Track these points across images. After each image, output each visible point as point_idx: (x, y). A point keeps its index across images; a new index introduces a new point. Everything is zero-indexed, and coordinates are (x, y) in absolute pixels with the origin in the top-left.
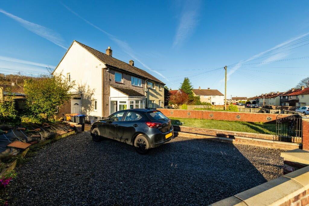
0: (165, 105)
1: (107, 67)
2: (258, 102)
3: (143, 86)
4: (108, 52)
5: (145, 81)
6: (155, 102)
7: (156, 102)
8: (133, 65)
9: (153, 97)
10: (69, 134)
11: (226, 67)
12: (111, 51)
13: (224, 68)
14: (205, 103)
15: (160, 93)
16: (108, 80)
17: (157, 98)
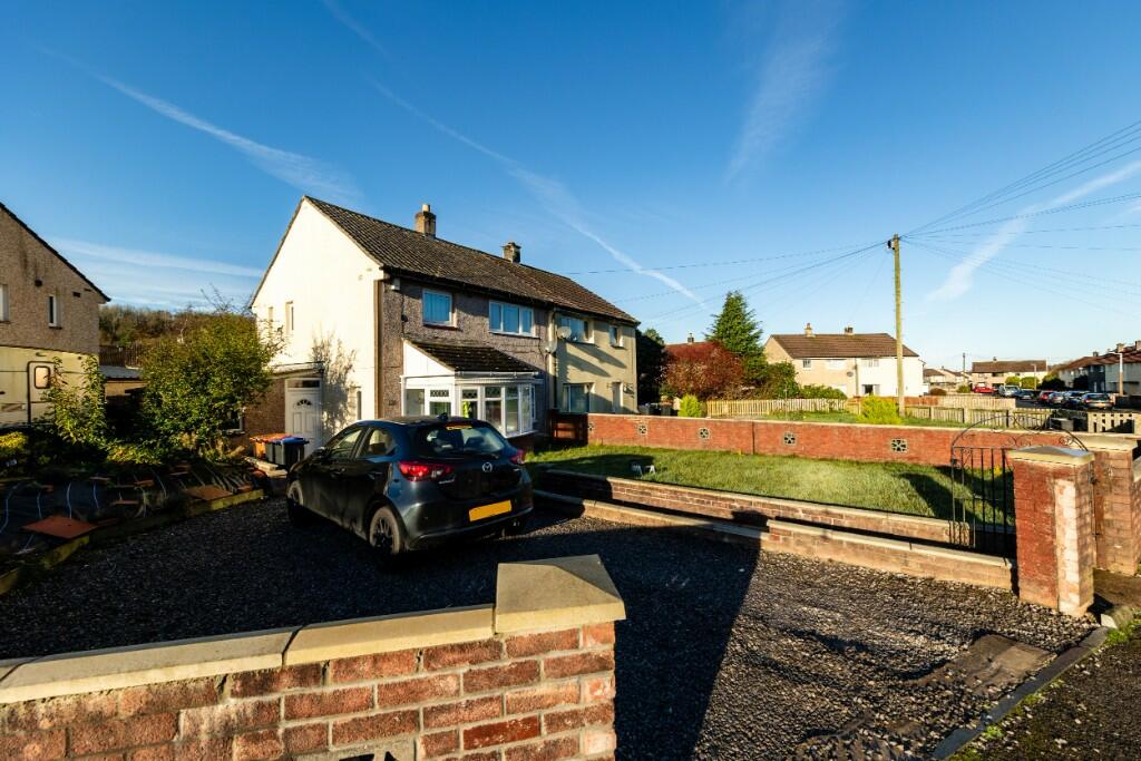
0: (641, 402)
1: (387, 276)
2: (1102, 377)
3: (539, 333)
4: (422, 220)
5: (547, 313)
6: (593, 391)
7: (600, 388)
8: (517, 258)
9: (582, 370)
10: (237, 500)
11: (897, 239)
12: (430, 218)
13: (889, 244)
14: (818, 389)
15: (617, 354)
16: (398, 319)
17: (604, 374)
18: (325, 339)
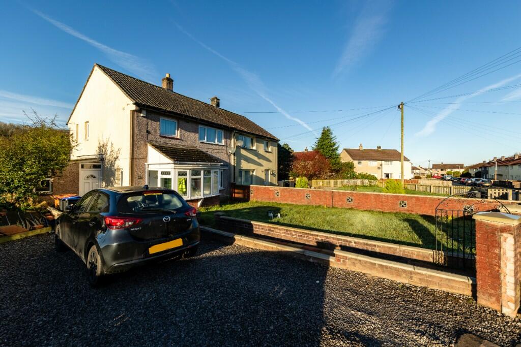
0: (279, 179)
1: (138, 108)
2: (487, 172)
3: (226, 143)
4: (166, 82)
5: (231, 133)
6: (254, 174)
7: (258, 172)
8: (218, 105)
9: (249, 163)
11: (403, 104)
12: (170, 81)
13: (399, 107)
14: (364, 175)
15: (267, 155)
17: (260, 165)
18: (105, 142)
